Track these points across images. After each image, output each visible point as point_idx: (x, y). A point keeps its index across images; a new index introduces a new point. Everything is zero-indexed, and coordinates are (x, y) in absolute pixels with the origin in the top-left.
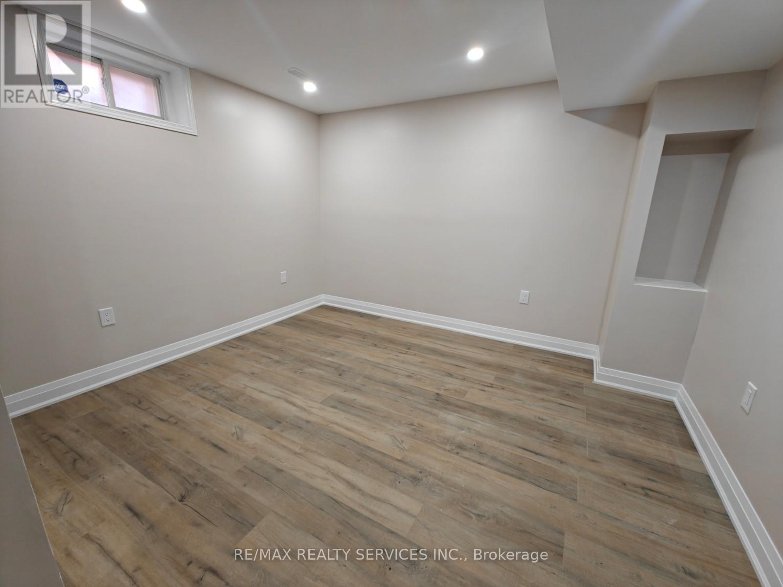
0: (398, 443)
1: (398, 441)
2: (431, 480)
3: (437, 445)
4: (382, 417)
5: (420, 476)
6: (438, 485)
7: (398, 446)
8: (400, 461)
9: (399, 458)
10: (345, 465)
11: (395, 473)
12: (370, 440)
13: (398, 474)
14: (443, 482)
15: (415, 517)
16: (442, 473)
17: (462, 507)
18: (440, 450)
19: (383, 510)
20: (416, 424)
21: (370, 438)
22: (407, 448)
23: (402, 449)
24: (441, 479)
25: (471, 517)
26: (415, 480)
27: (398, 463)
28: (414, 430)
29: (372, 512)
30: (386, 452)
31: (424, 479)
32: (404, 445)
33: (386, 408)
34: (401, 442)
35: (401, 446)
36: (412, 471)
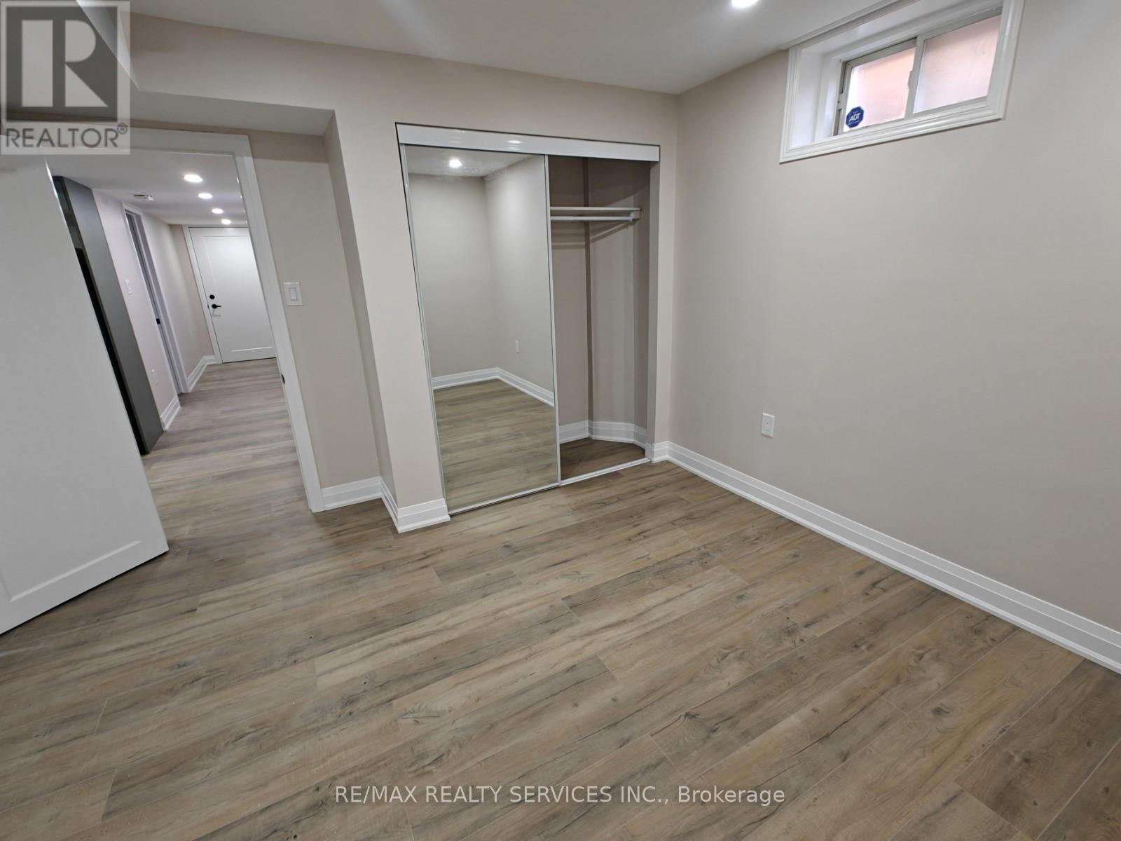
0: (421, 715)
1: (424, 717)
2: (330, 718)
3: (363, 767)
4: (496, 723)
5: (348, 709)
6: (316, 721)
7: (414, 711)
8: (391, 700)
9: (394, 702)
10: (442, 644)
11: (381, 686)
12: (458, 684)
13: (376, 687)
14: (313, 730)
15: (317, 676)
16: (320, 739)
17: (269, 726)
18: (351, 765)
19: (357, 653)
20: (432, 768)
21: (461, 686)
22: (401, 721)
23: (406, 714)
24: (317, 730)
25: (251, 727)
26: (350, 701)
27: (390, 696)
28: (422, 756)
29: (365, 645)
30: (418, 692)
31: (339, 711)
32: (410, 721)
33: (514, 742)
34: (418, 720)
35: (411, 716)
36: (361, 705)
